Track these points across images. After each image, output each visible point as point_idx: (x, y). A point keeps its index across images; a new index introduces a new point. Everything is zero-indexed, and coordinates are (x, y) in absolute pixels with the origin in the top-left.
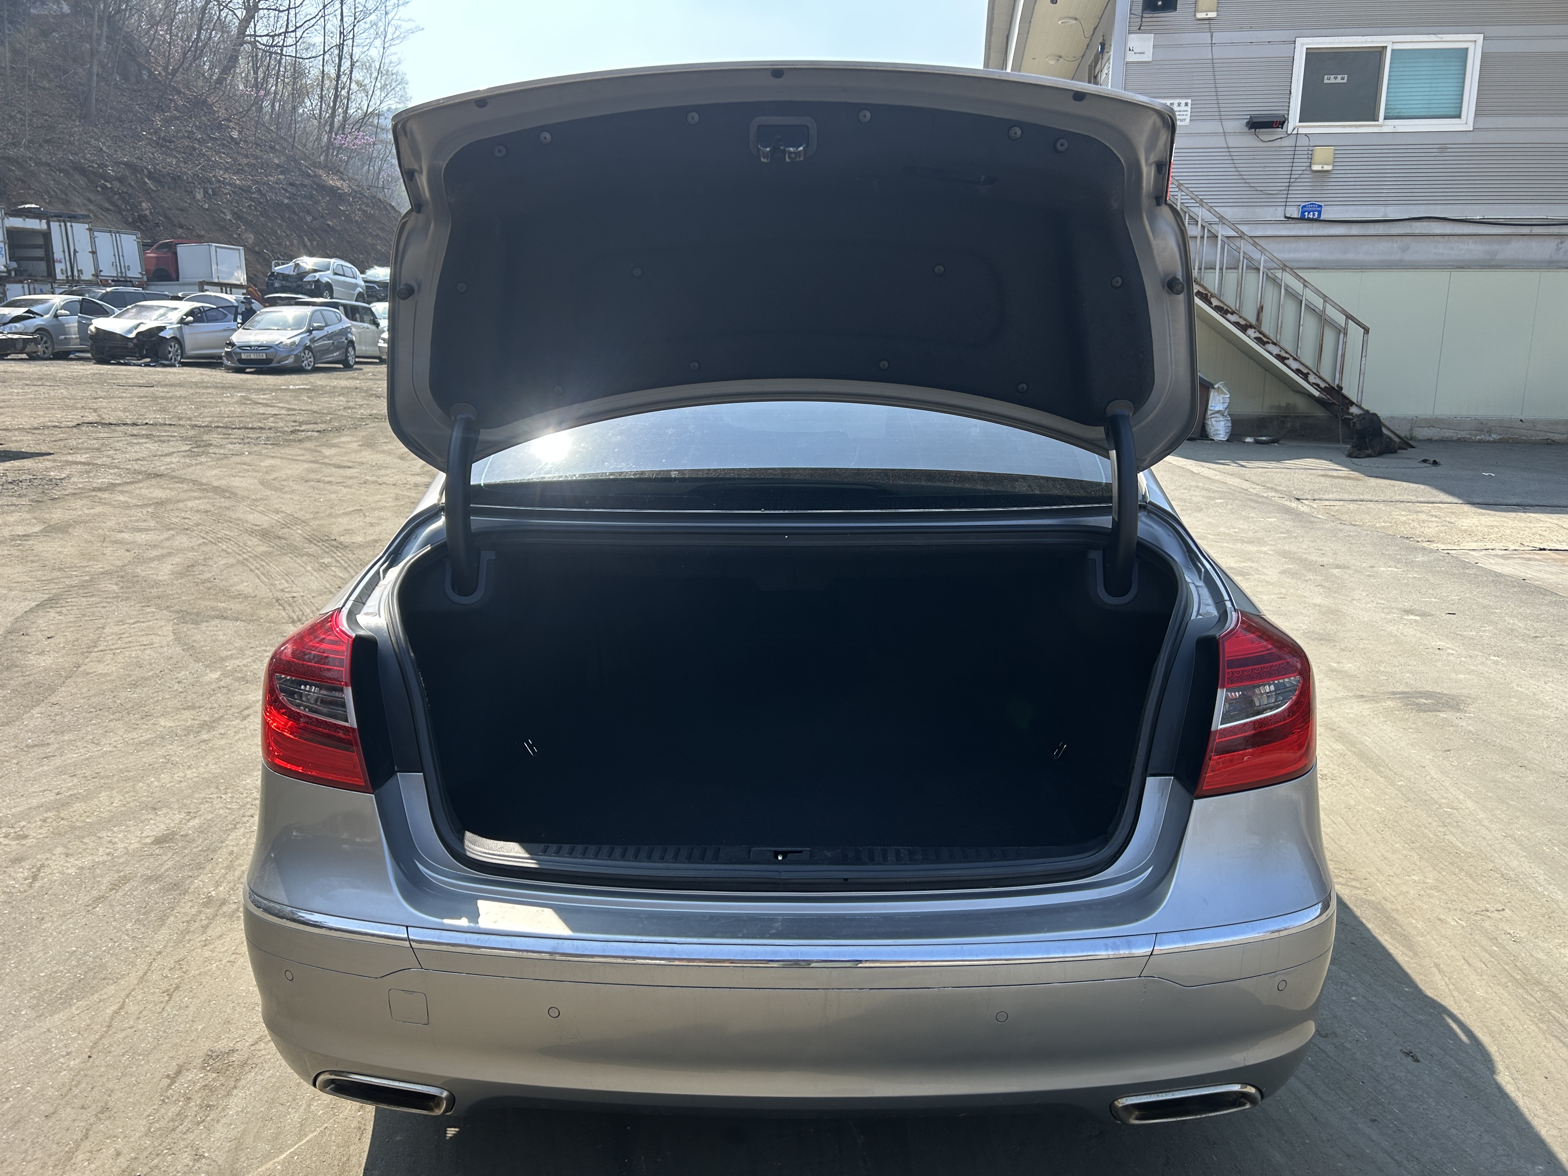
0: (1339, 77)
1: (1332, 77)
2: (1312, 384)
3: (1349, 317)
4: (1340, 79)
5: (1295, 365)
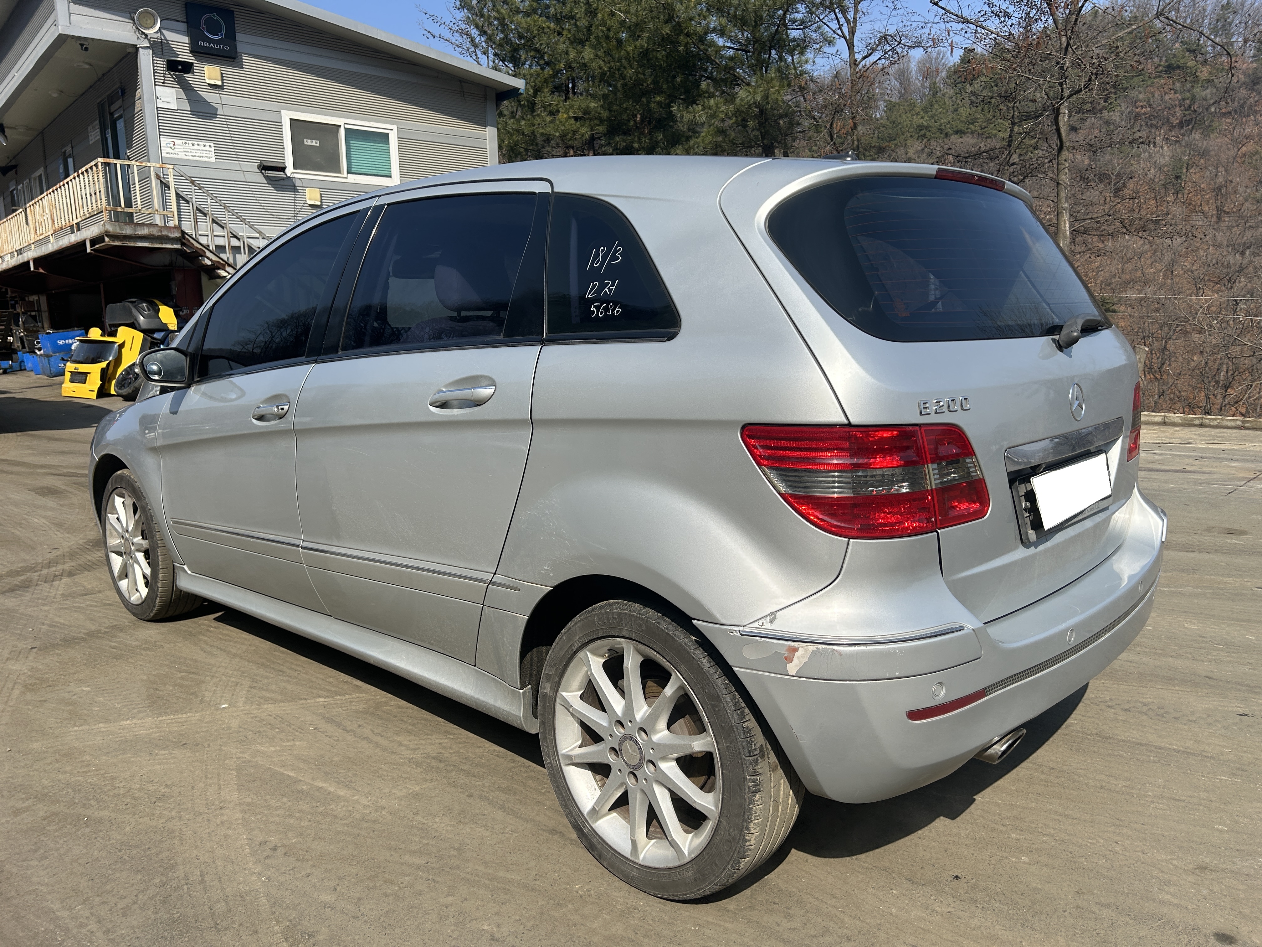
0: (314, 141)
1: (309, 141)
4: (315, 143)
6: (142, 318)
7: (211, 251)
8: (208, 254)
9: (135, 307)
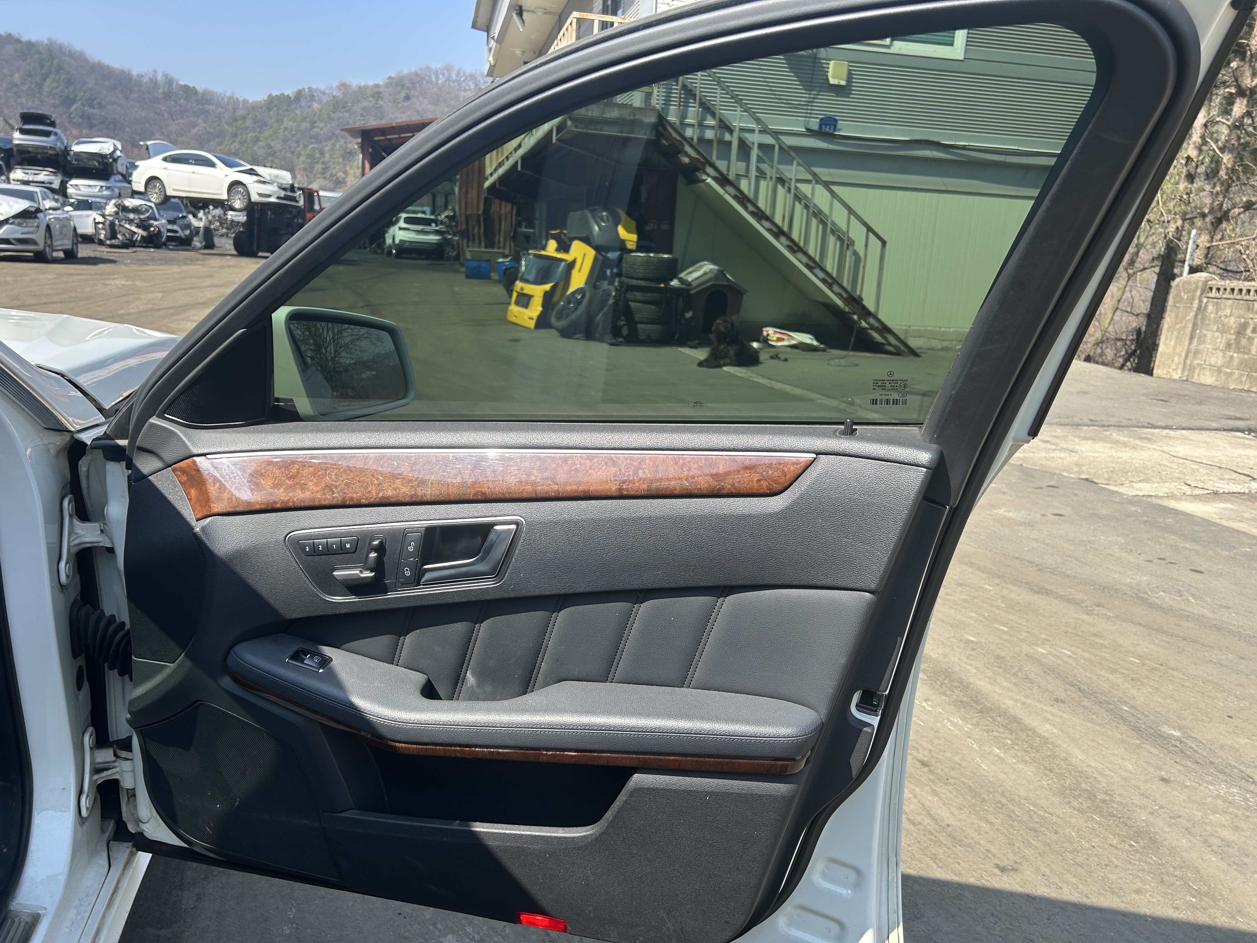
2: (837, 294)
3: (870, 229)
5: (821, 275)
6: (596, 228)
7: (692, 146)
8: (687, 148)
9: (593, 216)
